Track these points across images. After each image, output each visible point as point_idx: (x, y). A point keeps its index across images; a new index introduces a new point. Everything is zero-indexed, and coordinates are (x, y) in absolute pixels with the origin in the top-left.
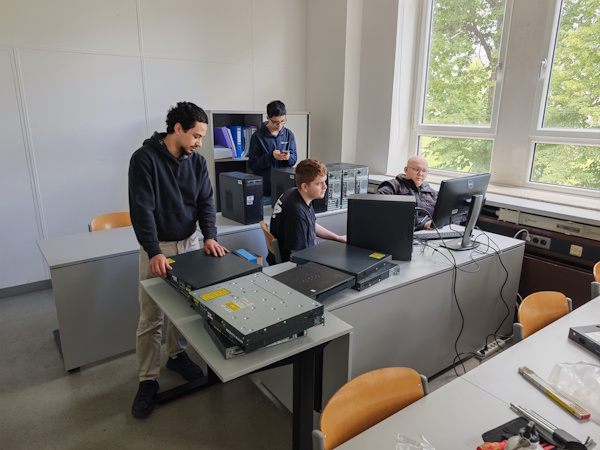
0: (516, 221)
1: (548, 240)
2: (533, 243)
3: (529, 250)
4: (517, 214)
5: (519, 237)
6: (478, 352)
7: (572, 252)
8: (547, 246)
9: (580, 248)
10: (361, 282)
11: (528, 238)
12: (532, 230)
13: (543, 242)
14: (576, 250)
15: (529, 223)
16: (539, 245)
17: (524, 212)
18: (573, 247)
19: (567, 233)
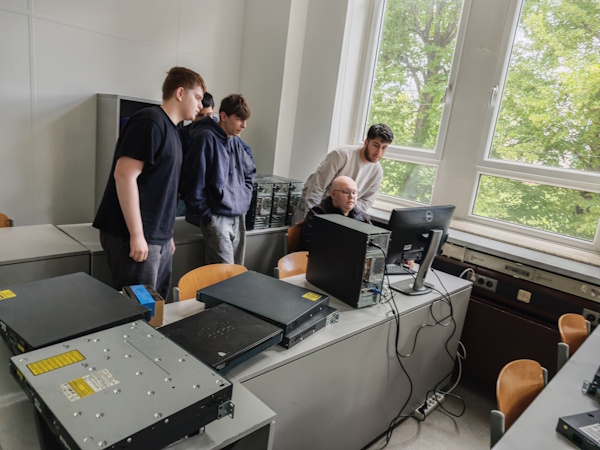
0: (461, 257)
1: (495, 282)
2: (477, 284)
3: (476, 292)
4: (464, 250)
5: (464, 277)
6: (417, 410)
7: (520, 298)
8: (493, 289)
9: (529, 294)
10: (291, 336)
11: (473, 278)
12: (478, 269)
13: (489, 284)
14: (524, 296)
15: (475, 262)
16: (484, 286)
17: (470, 248)
18: (521, 291)
19: (516, 276)
